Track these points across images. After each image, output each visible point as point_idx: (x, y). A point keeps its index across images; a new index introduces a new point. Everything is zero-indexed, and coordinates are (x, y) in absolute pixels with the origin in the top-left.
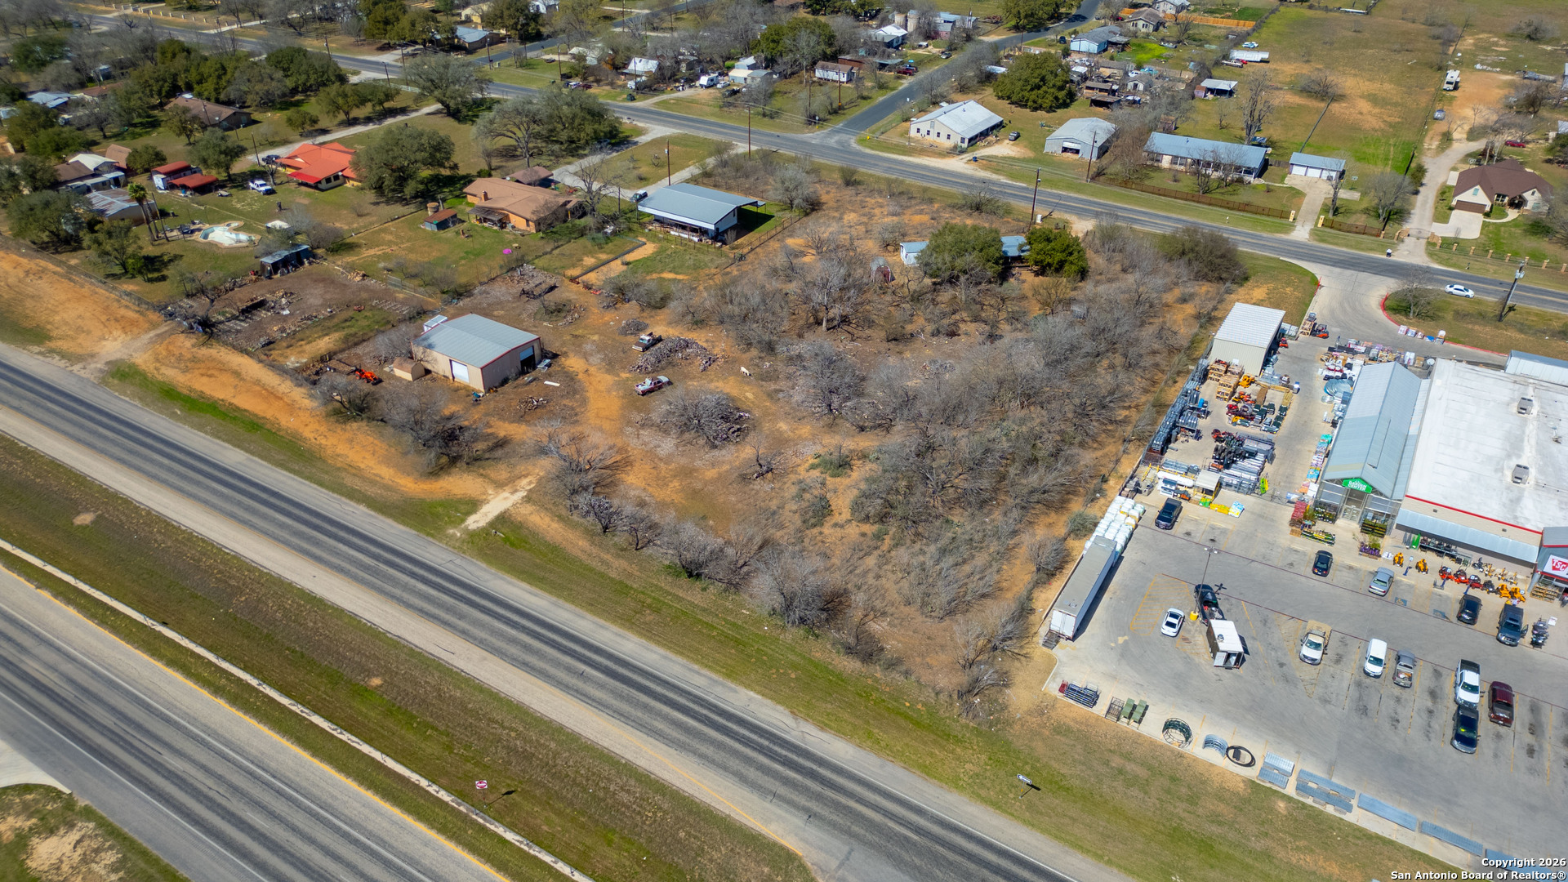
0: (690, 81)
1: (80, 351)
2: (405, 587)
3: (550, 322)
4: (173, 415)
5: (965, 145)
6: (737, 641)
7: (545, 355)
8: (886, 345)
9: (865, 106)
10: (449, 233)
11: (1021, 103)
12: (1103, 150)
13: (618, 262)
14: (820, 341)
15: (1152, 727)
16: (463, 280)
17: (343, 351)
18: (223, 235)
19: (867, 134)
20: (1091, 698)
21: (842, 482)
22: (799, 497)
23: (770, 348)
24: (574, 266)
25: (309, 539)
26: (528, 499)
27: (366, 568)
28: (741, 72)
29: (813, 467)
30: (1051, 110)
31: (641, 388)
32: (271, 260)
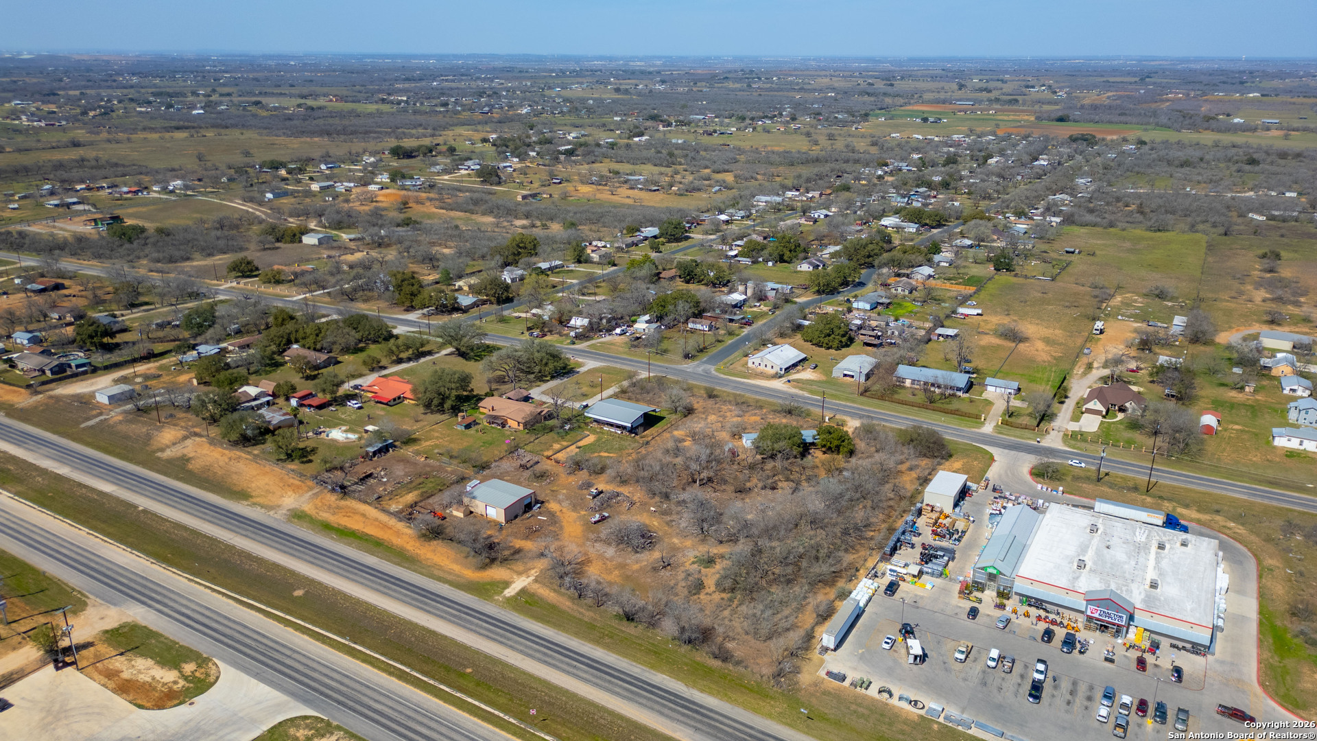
0: (609, 330)
1: (271, 504)
2: (477, 625)
3: (537, 482)
4: (332, 538)
5: (783, 372)
6: (655, 653)
7: (537, 502)
8: (734, 494)
9: (720, 347)
10: (472, 431)
11: (819, 345)
12: (868, 376)
13: (574, 447)
14: (695, 492)
15: (873, 692)
16: (485, 459)
17: (421, 501)
18: (337, 434)
19: (721, 365)
20: (843, 678)
21: (710, 571)
22: (686, 579)
23: (667, 496)
24: (548, 450)
25: (421, 602)
26: (536, 581)
27: (455, 616)
28: (642, 325)
29: (693, 563)
30: (838, 349)
31: (593, 520)
32: (371, 450)
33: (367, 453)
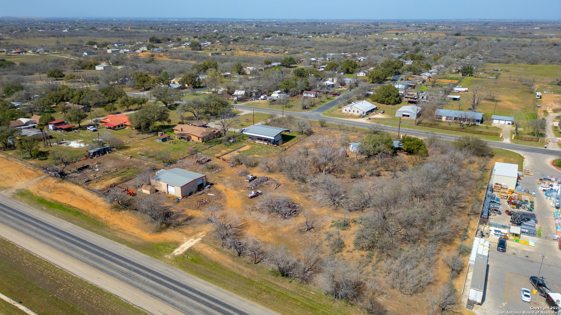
0: (257, 98)
3: (209, 172)
4: (42, 209)
5: (365, 114)
7: (207, 184)
8: (351, 180)
10: (166, 143)
12: (419, 115)
13: (236, 151)
14: (323, 177)
16: (173, 158)
17: (120, 183)
19: (326, 112)
23: (303, 180)
24: (218, 153)
26: (202, 241)
27: (125, 274)
30: (394, 104)
31: (250, 195)
32: (92, 151)
33: (89, 154)
